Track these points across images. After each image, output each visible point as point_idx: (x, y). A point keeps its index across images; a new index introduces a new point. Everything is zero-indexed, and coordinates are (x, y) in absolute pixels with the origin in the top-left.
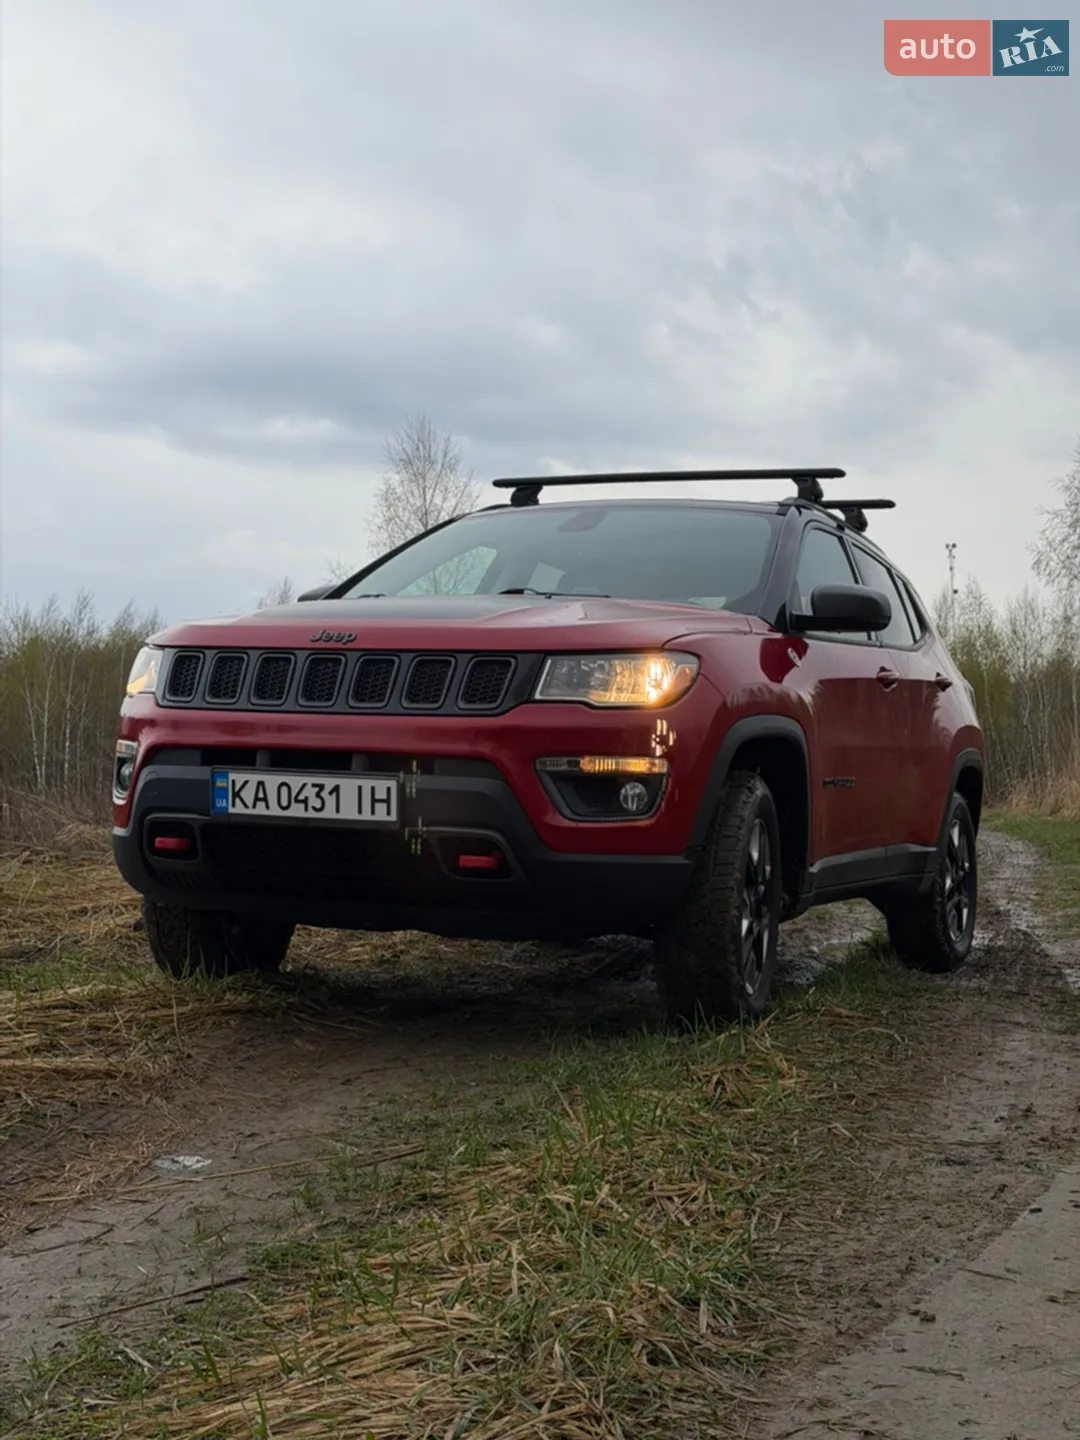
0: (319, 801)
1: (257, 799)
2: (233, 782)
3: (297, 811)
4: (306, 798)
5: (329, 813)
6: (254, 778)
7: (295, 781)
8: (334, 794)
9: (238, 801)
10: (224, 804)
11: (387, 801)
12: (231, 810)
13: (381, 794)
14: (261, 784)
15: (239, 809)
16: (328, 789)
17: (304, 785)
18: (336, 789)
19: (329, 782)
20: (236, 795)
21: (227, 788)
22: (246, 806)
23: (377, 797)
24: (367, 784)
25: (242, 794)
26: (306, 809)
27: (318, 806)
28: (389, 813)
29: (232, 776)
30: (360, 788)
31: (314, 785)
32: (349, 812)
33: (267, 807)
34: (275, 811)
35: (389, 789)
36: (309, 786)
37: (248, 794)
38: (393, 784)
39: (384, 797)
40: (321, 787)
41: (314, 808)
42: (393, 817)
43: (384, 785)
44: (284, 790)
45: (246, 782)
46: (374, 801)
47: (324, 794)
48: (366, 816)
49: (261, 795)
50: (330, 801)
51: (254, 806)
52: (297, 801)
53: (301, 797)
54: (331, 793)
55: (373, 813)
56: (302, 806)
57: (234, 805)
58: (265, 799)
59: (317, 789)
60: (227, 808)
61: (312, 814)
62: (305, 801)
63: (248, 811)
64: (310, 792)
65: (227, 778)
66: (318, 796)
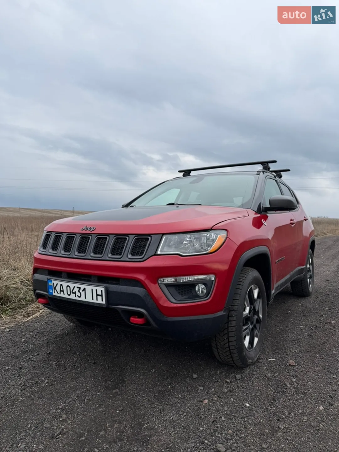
0: (79, 293)
1: (61, 291)
2: (54, 283)
3: (72, 297)
4: (75, 292)
5: (82, 299)
6: (60, 283)
7: (72, 285)
8: (84, 291)
9: (55, 290)
10: (52, 292)
11: (101, 295)
12: (54, 294)
13: (99, 293)
14: (61, 285)
15: (56, 294)
16: (82, 289)
17: (74, 287)
18: (84, 289)
19: (82, 287)
20: (55, 288)
21: (52, 286)
22: (58, 293)
23: (98, 294)
24: (94, 288)
25: (56, 288)
26: (76, 296)
27: (79, 296)
28: (102, 301)
29: (53, 282)
30: (92, 290)
31: (78, 287)
32: (89, 299)
33: (64, 294)
34: (66, 296)
35: (102, 291)
36: (76, 288)
37: (58, 288)
38: (103, 289)
39: (101, 294)
40: (80, 288)
41: (78, 296)
42: (104, 302)
43: (101, 289)
44: (68, 288)
45: (57, 284)
46: (97, 295)
47: (81, 291)
48: (95, 301)
49: (62, 290)
50: (83, 293)
51: (60, 293)
52: (73, 293)
53: (74, 292)
54: (83, 291)
55: (97, 300)
56: (74, 295)
57: (54, 292)
58: (63, 291)
59: (78, 289)
60: (52, 293)
61: (77, 298)
62: (75, 293)
63: (59, 295)
64: (76, 290)
65: (52, 282)
66: (79, 291)
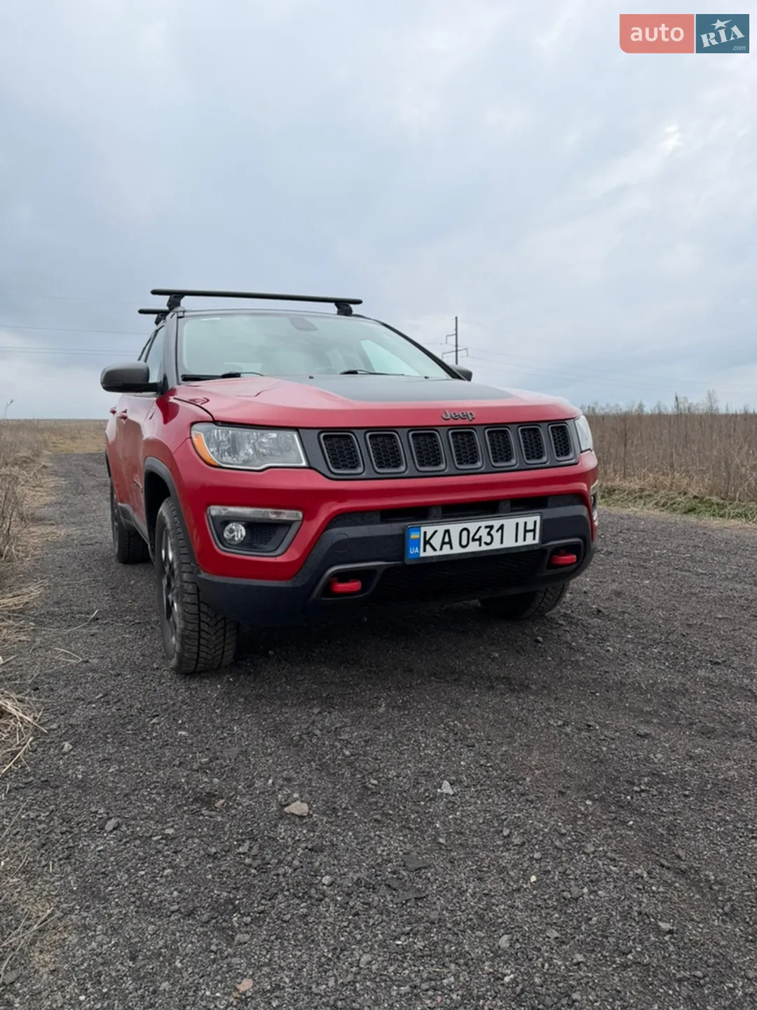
0: (489, 537)
1: (443, 543)
2: (425, 533)
3: (474, 547)
4: (481, 537)
5: (496, 545)
6: (441, 529)
7: (472, 526)
8: (500, 531)
9: (428, 546)
10: (417, 551)
11: (534, 531)
12: (422, 554)
13: (530, 527)
14: (447, 531)
15: (430, 552)
16: (496, 528)
17: (480, 527)
18: (502, 527)
19: (496, 523)
20: (427, 542)
21: (419, 539)
22: (435, 550)
23: (528, 528)
24: (521, 521)
25: (432, 541)
26: (480, 545)
27: (489, 541)
28: (534, 539)
29: (424, 529)
31: (486, 527)
32: (509, 542)
33: (451, 548)
34: (457, 550)
35: (535, 522)
36: (483, 529)
37: (436, 541)
38: (538, 518)
39: (532, 528)
40: (491, 527)
41: (486, 543)
42: (537, 541)
43: (533, 520)
44: (465, 533)
45: (436, 532)
46: (526, 531)
47: (493, 532)
48: (521, 543)
49: (447, 540)
50: (497, 536)
51: (441, 549)
52: (474, 540)
53: (477, 537)
54: (497, 531)
55: (524, 540)
56: (478, 543)
57: (425, 550)
58: (450, 543)
59: (488, 530)
60: (419, 554)
61: (484, 548)
62: (480, 539)
63: (438, 553)
64: (483, 532)
65: (420, 531)
66: (489, 534)
